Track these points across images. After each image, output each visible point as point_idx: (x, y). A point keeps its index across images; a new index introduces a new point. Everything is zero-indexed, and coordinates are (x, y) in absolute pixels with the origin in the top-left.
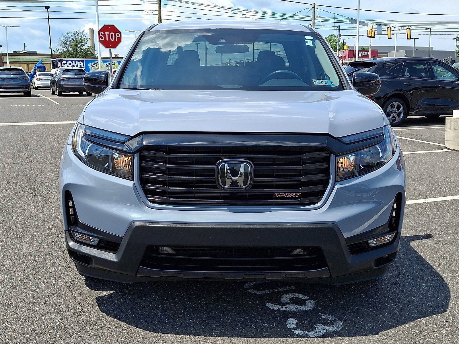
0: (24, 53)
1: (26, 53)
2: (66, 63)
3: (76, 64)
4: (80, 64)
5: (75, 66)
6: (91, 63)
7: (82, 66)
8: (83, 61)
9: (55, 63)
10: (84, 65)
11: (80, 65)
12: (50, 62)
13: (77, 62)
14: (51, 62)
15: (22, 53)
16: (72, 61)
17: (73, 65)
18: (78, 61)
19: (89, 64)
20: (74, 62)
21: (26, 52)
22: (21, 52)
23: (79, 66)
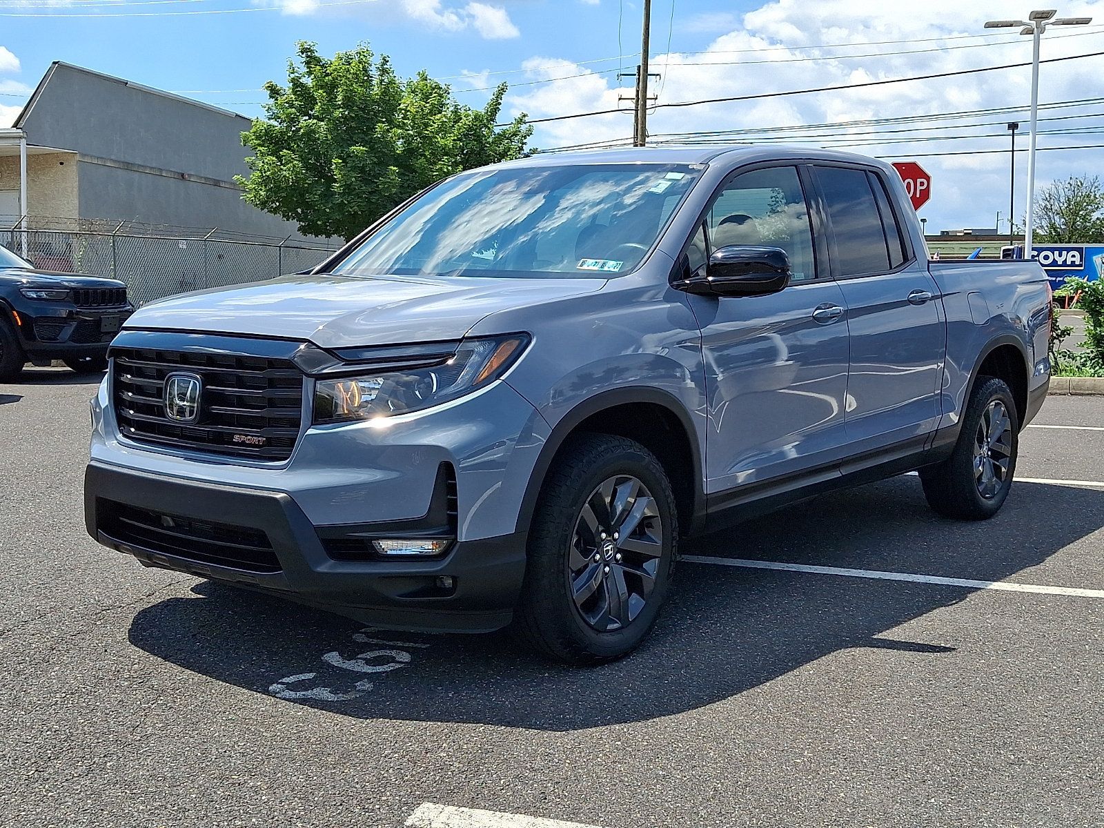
0: (966, 233)
1: (970, 233)
2: (1038, 255)
3: (1063, 258)
4: (1073, 256)
5: (1059, 263)
6: (1100, 255)
7: (1077, 263)
8: (1080, 250)
9: (1009, 255)
10: (1081, 260)
11: (1073, 259)
12: (998, 255)
13: (1064, 253)
14: (1002, 253)
15: (962, 234)
16: (1052, 250)
17: (1054, 259)
18: (1068, 250)
19: (1094, 257)
20: (1057, 253)
21: (971, 231)
22: (960, 232)
23: (1069, 262)
